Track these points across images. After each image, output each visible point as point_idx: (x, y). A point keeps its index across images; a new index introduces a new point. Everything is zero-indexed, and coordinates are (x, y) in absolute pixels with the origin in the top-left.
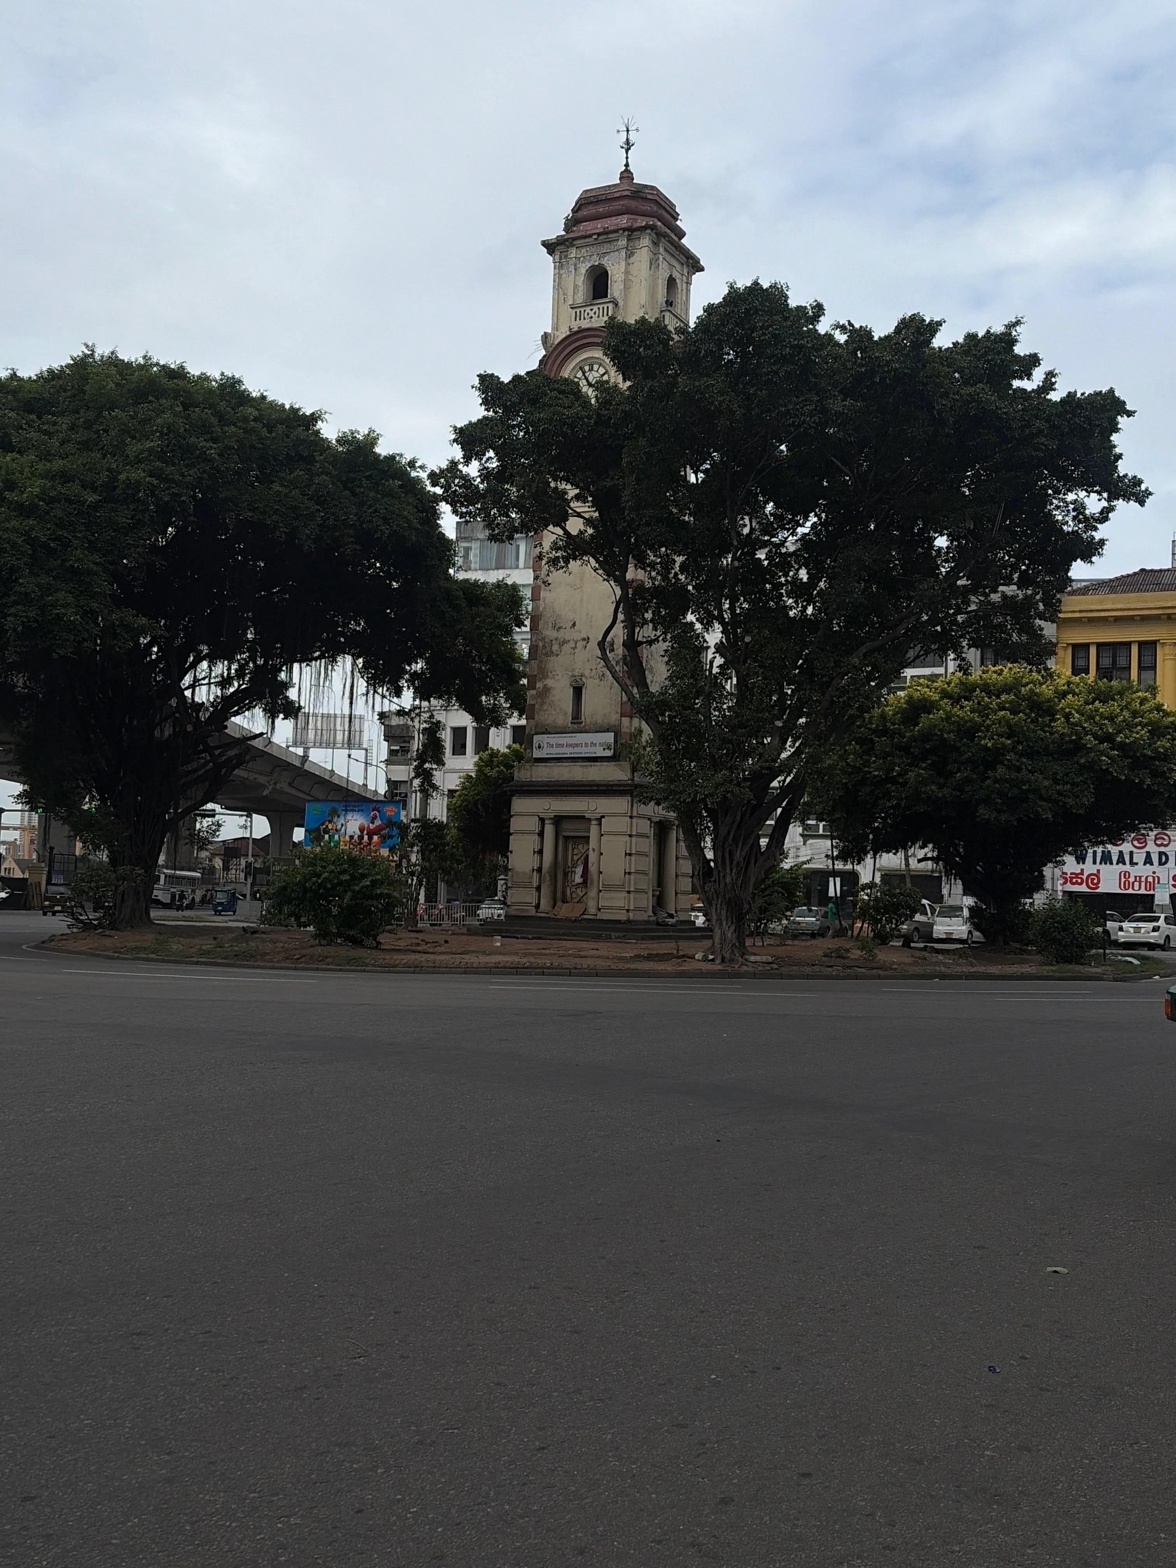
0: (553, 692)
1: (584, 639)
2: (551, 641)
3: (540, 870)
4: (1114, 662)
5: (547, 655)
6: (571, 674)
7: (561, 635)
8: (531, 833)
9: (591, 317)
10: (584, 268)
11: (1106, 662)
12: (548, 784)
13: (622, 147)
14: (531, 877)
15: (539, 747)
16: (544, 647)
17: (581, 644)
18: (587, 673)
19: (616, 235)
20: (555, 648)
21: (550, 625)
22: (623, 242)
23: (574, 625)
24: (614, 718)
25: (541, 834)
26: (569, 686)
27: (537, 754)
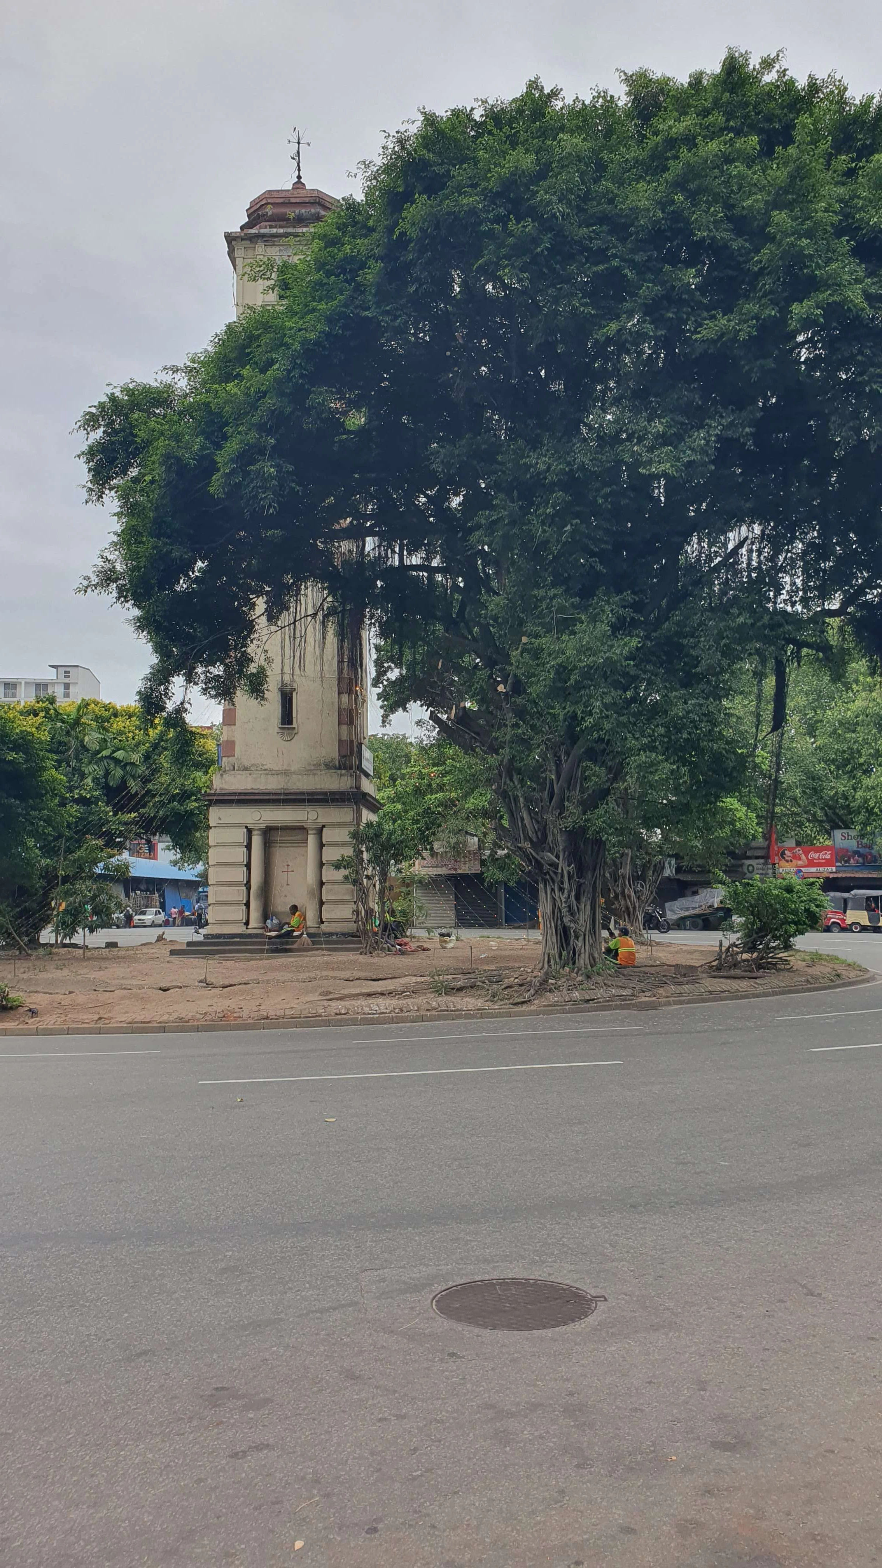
13: (293, 158)
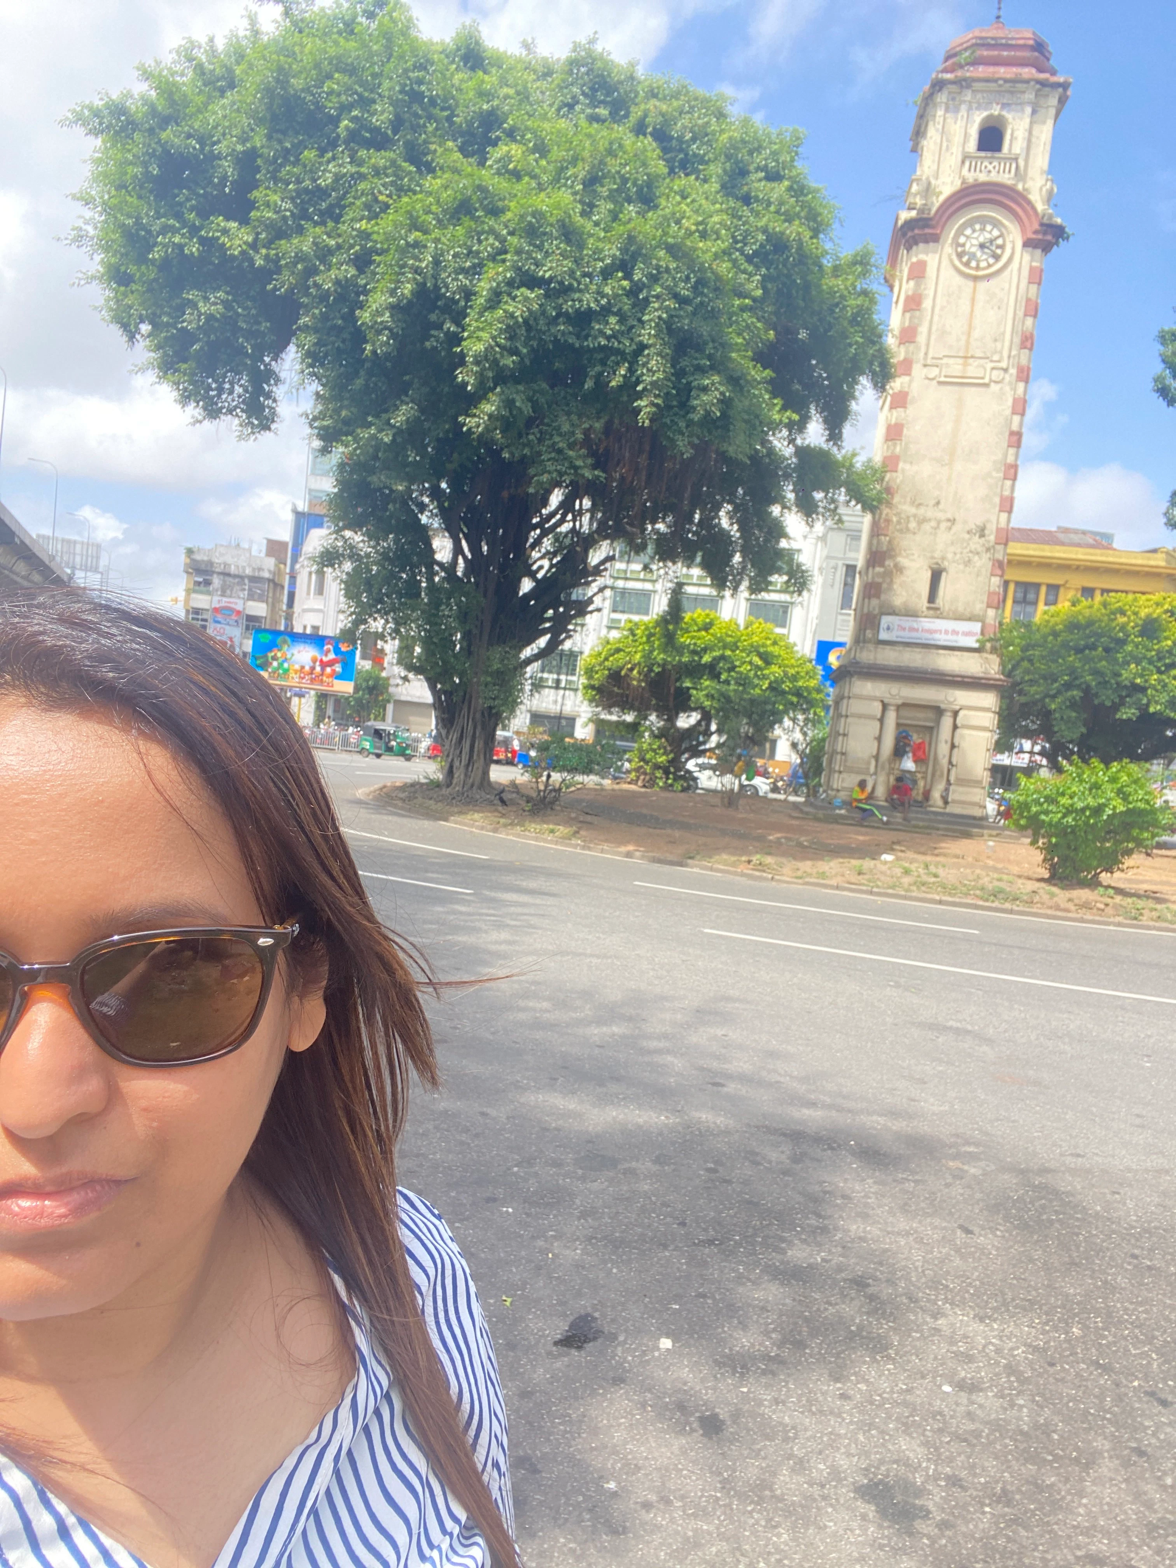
0: (907, 572)
1: (949, 520)
2: (908, 517)
3: (877, 757)
4: (1025, 597)
5: (901, 531)
6: (929, 555)
7: (921, 511)
8: (871, 717)
9: (990, 172)
10: (978, 118)
11: (1020, 595)
12: (899, 669)
14: (869, 763)
15: (888, 628)
16: (899, 522)
17: (943, 525)
18: (950, 556)
19: (1025, 85)
20: (913, 525)
21: (908, 499)
22: (1030, 96)
23: (938, 503)
24: (979, 607)
25: (881, 720)
26: (926, 567)
27: (883, 636)
